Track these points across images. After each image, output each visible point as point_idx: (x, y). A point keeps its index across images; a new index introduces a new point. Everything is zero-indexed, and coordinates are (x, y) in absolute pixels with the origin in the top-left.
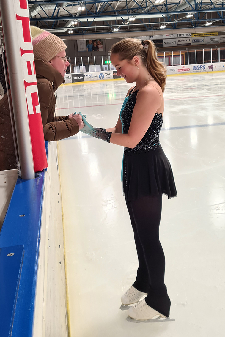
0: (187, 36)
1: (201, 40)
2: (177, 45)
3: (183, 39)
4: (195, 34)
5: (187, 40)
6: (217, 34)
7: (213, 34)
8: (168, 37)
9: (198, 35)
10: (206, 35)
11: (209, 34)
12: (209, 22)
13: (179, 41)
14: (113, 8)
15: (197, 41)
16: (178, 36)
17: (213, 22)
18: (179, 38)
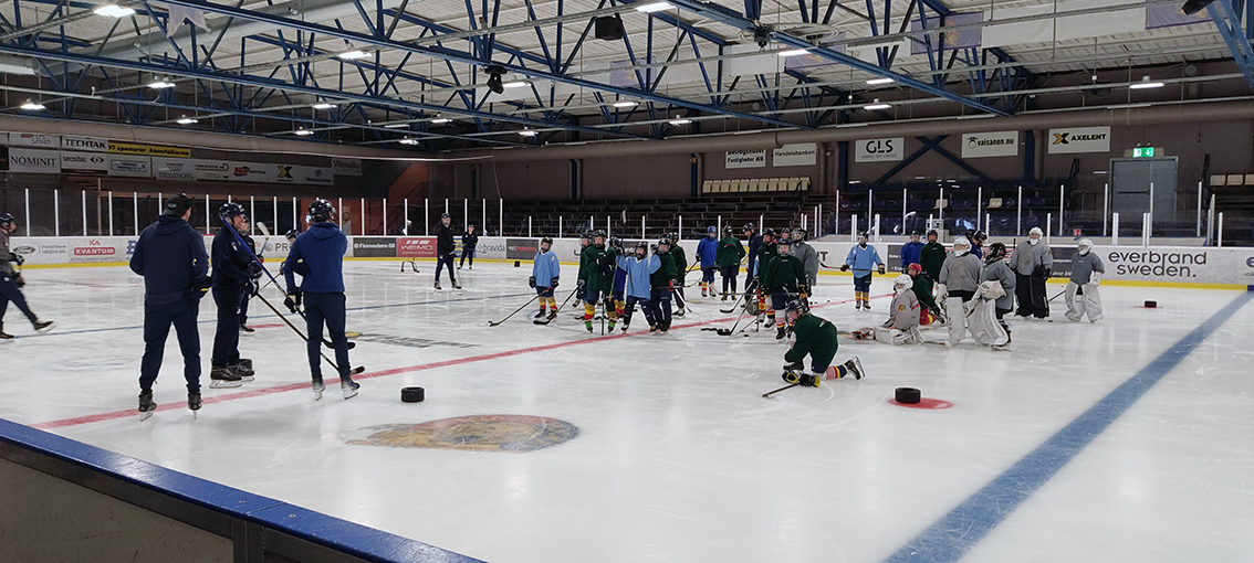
0: (96, 149)
1: (140, 165)
2: (60, 172)
3: (81, 155)
4: (121, 145)
5: (92, 160)
6: (187, 153)
7: (176, 153)
8: (28, 141)
9: (130, 149)
10: (155, 151)
11: (164, 149)
13: (67, 159)
15: (126, 166)
16: (64, 142)
18: (67, 150)
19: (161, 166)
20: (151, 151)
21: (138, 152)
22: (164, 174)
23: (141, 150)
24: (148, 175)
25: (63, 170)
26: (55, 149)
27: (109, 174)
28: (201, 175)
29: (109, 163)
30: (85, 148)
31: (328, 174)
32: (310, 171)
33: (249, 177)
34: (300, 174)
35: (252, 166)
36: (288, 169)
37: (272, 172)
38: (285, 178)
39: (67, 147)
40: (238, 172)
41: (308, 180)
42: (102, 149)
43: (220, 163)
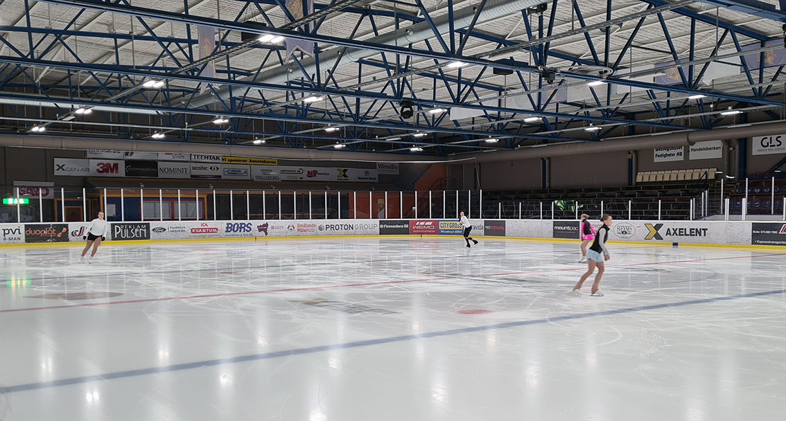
0: (213, 161)
1: (243, 171)
2: (190, 177)
3: (204, 165)
4: (230, 158)
5: (211, 168)
6: (275, 163)
7: (268, 162)
8: (169, 157)
9: (237, 160)
10: (253, 161)
11: (259, 160)
12: (260, 138)
13: (195, 168)
14: (30, 77)
15: (234, 172)
16: (193, 157)
17: (267, 139)
18: (195, 162)
19: (256, 171)
20: (250, 161)
21: (242, 162)
22: (259, 177)
23: (244, 161)
24: (248, 178)
25: (192, 176)
26: (187, 162)
27: (222, 178)
28: (284, 177)
29: (221, 171)
30: (206, 160)
31: (374, 174)
32: (361, 172)
33: (318, 178)
34: (353, 175)
35: (320, 170)
36: (345, 171)
37: (333, 174)
38: (343, 178)
39: (195, 160)
40: (310, 174)
41: (359, 178)
42: (218, 161)
43: (296, 168)
